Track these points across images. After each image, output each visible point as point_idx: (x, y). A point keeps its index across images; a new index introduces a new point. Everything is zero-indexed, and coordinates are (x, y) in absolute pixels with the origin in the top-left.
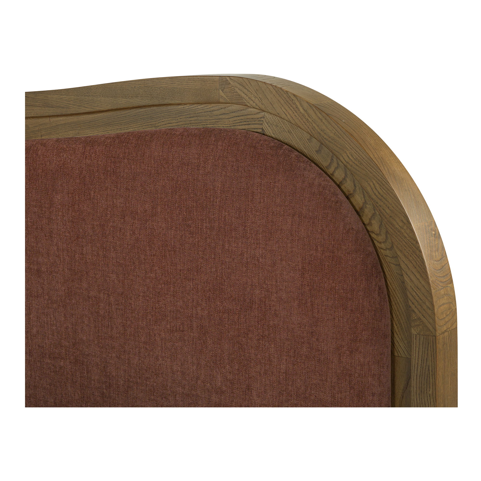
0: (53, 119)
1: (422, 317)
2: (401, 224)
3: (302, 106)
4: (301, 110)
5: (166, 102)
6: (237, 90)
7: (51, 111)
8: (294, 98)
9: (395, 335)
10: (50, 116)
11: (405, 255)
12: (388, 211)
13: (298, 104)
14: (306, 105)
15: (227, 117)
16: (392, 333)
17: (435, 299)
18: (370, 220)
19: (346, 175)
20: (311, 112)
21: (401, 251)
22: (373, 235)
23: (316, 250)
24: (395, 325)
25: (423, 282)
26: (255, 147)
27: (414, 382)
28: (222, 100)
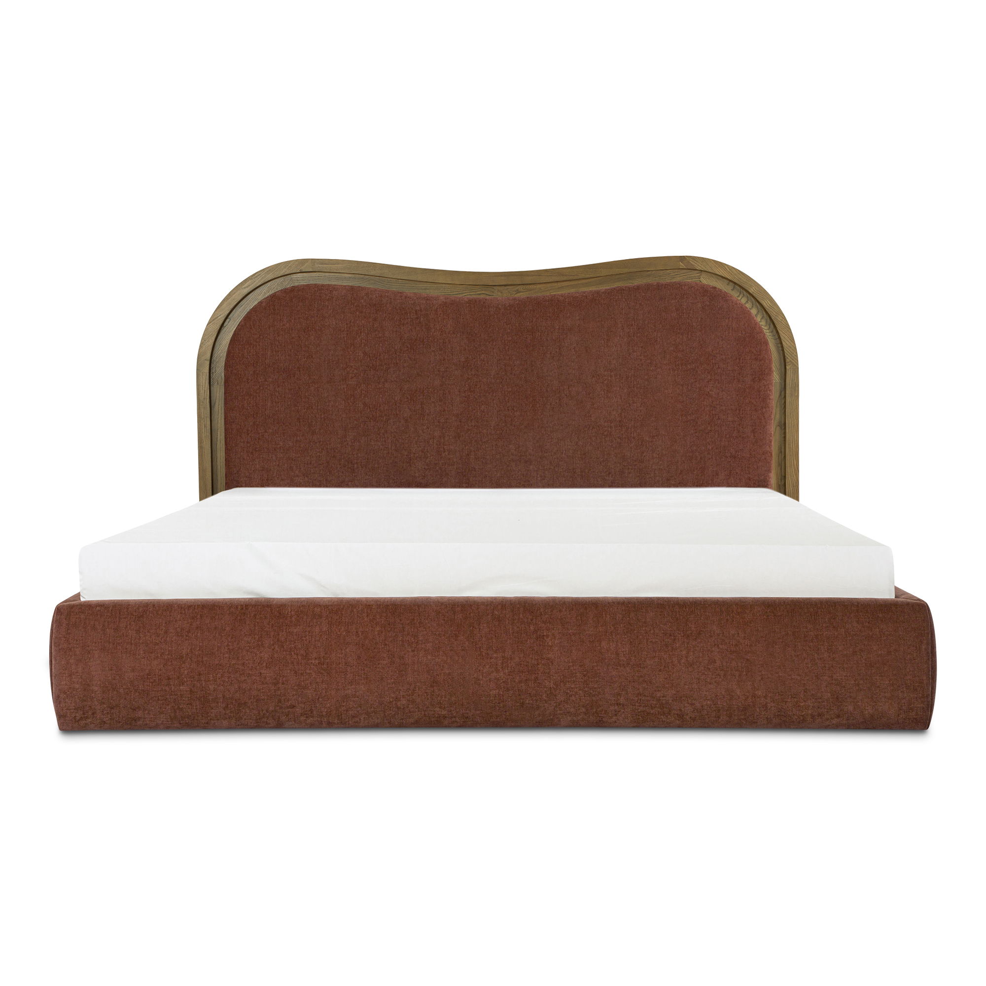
1: (792, 360)
2: (781, 318)
4: (728, 269)
10: (559, 282)
12: (774, 313)
15: (678, 276)
18: (761, 319)
25: (792, 344)
27: (788, 392)
28: (681, 267)
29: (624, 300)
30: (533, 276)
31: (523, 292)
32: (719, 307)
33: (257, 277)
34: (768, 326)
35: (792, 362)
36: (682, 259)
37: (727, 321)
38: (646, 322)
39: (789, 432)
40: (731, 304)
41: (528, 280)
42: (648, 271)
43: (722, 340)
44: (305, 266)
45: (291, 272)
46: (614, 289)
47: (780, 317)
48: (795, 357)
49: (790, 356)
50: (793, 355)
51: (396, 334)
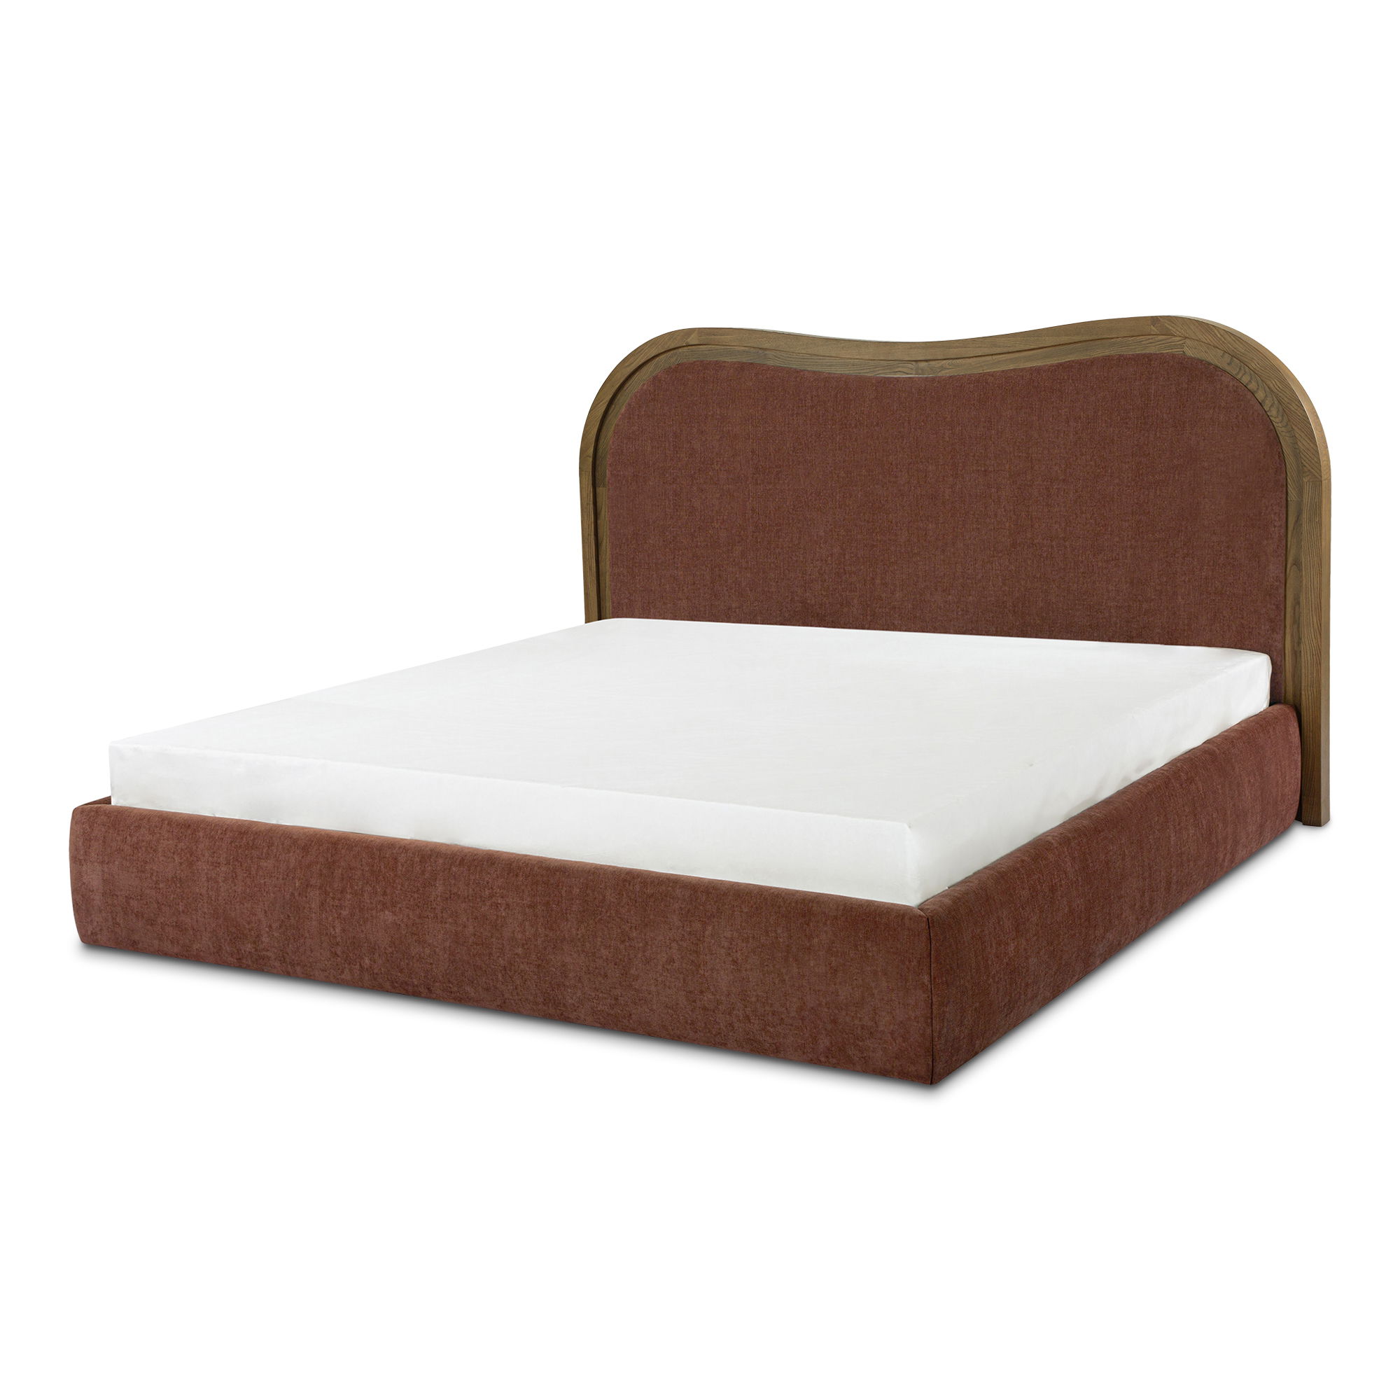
0: (994, 357)
1: (1311, 469)
2: (1296, 407)
3: (1219, 333)
4: (1219, 335)
5: (1104, 336)
6: (1166, 325)
7: (998, 350)
8: (1213, 328)
9: (1289, 486)
10: (992, 355)
11: (1298, 428)
12: (1286, 399)
13: (1216, 331)
14: (1222, 332)
15: (1153, 344)
16: (1287, 485)
17: (1321, 456)
18: (1270, 408)
19: (1251, 378)
20: (1227, 336)
21: (1296, 426)
22: (1271, 418)
23: (1233, 430)
24: (1289, 480)
25: (1312, 445)
26: (1181, 363)
27: (1305, 516)
28: (1152, 333)
29: (1071, 381)
30: (957, 347)
31: (948, 369)
32: (1200, 391)
33: (639, 352)
34: (1281, 418)
35: (1311, 472)
36: (1155, 320)
37: (1211, 411)
38: (1100, 413)
39: (1305, 574)
40: (1218, 386)
41: (953, 352)
42: (1112, 338)
43: (1204, 440)
44: (691, 338)
45: (676, 346)
46: (1061, 365)
47: (1294, 405)
48: (1317, 465)
49: (1309, 462)
50: (1313, 461)
51: (788, 427)
